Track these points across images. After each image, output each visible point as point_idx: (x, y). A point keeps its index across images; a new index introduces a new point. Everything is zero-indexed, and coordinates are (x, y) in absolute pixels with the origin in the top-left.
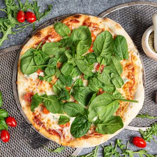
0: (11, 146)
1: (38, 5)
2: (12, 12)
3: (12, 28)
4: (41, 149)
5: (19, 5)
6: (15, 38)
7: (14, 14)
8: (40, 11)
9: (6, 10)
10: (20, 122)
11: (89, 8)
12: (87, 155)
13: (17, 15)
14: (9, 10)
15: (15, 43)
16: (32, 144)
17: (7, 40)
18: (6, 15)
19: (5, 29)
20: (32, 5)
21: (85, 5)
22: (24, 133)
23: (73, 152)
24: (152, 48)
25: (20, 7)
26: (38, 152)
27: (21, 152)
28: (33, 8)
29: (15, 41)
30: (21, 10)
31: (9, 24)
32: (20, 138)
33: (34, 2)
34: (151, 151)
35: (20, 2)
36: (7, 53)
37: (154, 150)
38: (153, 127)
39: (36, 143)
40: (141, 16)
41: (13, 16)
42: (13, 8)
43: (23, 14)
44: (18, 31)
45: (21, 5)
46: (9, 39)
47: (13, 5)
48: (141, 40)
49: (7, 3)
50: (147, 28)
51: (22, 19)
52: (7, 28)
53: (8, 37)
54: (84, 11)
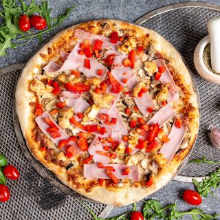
0: (11, 206)
1: (49, 7)
2: (12, 16)
3: (12, 40)
4: (54, 210)
5: (22, 7)
6: (16, 53)
7: (15, 19)
8: (51, 15)
9: (4, 14)
10: (24, 171)
11: (121, 11)
12: (119, 216)
13: (19, 21)
14: (7, 14)
15: (17, 60)
16: (41, 203)
17: (5, 56)
18: (4, 21)
19: (2, 40)
20: (40, 6)
21: (115, 7)
22: (30, 188)
23: (99, 213)
24: (209, 66)
25: (22, 9)
26: (50, 214)
27: (26, 214)
28: (41, 11)
29: (16, 57)
30: (25, 13)
31: (7, 33)
32: (24, 194)
33: (43, 3)
34: (209, 209)
35: (24, 3)
36: (5, 75)
37: (212, 208)
38: (212, 176)
39: (47, 202)
40: (192, 23)
41: (13, 22)
42: (13, 11)
43: (27, 19)
44: (20, 43)
45: (24, 7)
46: (8, 54)
47: (13, 7)
48: (193, 56)
49: (4, 4)
50: (200, 40)
51: (27, 26)
52: (4, 39)
53: (6, 52)
54: (113, 14)
